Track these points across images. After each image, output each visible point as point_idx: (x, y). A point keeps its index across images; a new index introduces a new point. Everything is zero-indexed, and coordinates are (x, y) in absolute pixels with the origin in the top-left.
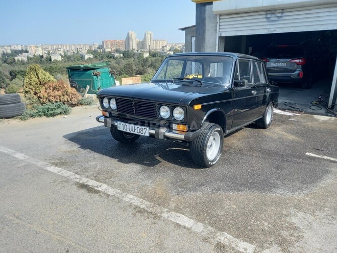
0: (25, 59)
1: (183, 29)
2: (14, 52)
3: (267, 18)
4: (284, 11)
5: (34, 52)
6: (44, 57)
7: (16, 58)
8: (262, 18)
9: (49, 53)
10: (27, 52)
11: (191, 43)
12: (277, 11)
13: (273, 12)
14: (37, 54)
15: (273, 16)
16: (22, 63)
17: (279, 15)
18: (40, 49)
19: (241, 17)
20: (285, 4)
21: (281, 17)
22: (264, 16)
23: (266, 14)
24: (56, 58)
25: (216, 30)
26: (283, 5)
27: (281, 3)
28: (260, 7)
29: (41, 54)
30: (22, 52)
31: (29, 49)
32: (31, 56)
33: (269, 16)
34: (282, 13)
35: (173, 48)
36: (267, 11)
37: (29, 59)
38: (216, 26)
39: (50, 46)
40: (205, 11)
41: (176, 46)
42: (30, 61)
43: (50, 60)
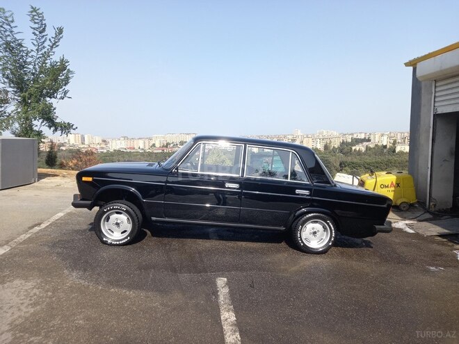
0: (363, 149)
2: (354, 141)
5: (377, 141)
6: (388, 147)
7: (353, 148)
9: (395, 143)
10: (369, 140)
14: (380, 144)
16: (359, 153)
18: (385, 138)
24: (402, 149)
29: (384, 144)
30: (362, 141)
31: (372, 138)
32: (372, 146)
37: (368, 148)
39: (399, 135)
42: (368, 152)
43: (394, 151)
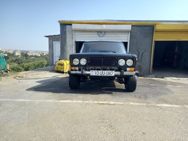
1: (47, 37)
3: (98, 35)
4: (106, 32)
8: (96, 35)
11: (53, 44)
12: (103, 32)
13: (101, 32)
15: (101, 34)
17: (104, 34)
19: (86, 33)
20: (107, 30)
21: (104, 35)
22: (97, 34)
23: (98, 33)
25: (73, 38)
26: (106, 30)
27: (105, 29)
28: (96, 29)
33: (99, 34)
34: (105, 33)
35: (7, 52)
36: (98, 32)
38: (73, 36)
40: (66, 28)
41: (9, 51)
